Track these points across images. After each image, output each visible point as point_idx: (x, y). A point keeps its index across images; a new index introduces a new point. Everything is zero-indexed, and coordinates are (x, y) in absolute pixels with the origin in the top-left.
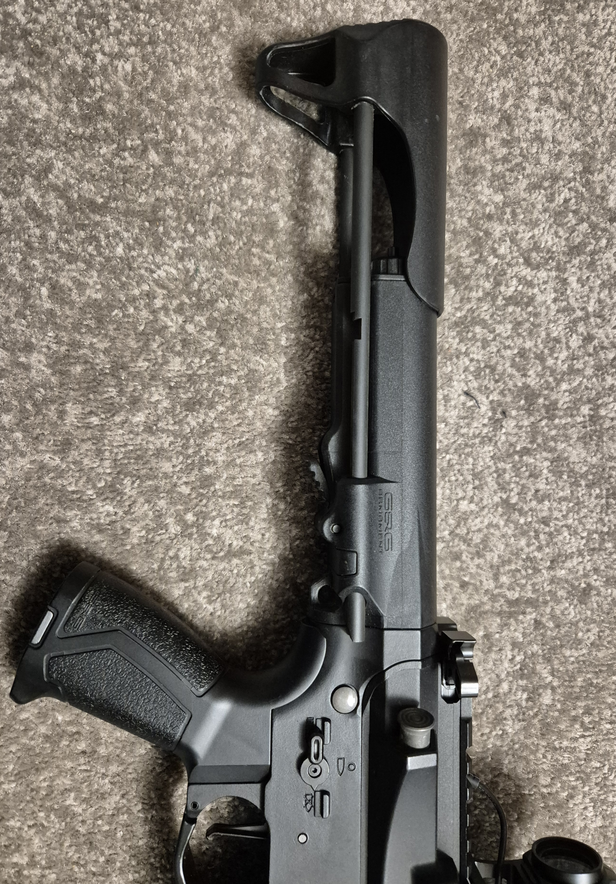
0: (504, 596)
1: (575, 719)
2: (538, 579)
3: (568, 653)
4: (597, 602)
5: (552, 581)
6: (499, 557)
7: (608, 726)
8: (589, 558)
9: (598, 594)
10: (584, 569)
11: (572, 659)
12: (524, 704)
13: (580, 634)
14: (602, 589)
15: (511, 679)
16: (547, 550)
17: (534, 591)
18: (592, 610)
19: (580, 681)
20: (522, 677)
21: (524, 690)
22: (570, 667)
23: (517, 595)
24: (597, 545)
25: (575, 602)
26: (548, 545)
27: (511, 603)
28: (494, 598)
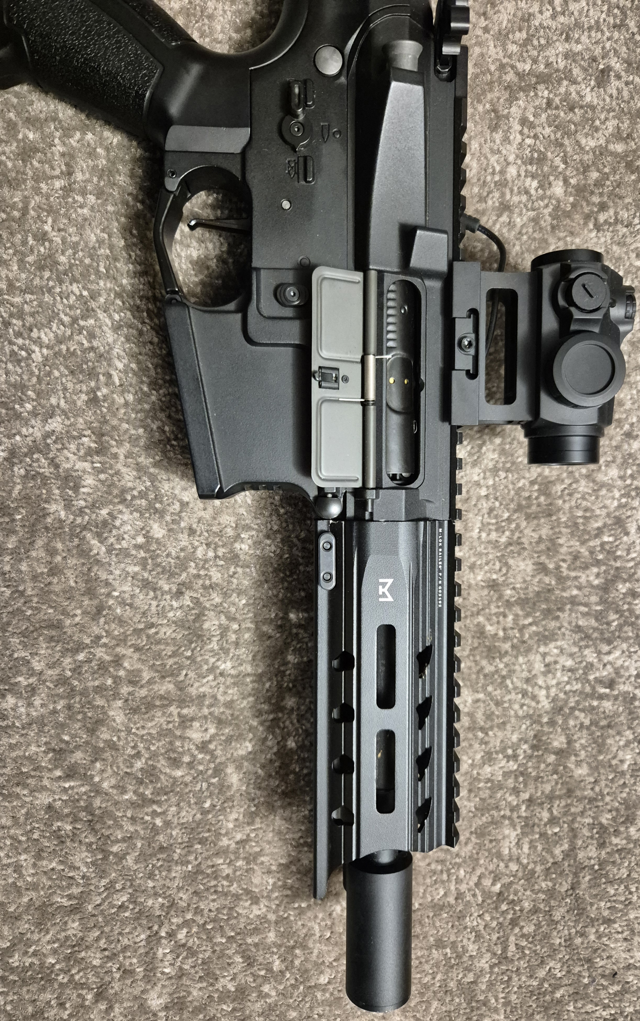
0: (513, 67)
1: (587, 217)
2: (550, 52)
3: (583, 141)
4: (618, 89)
5: (566, 56)
6: (509, 21)
7: (625, 230)
8: (607, 34)
9: (619, 77)
10: (603, 48)
11: (587, 148)
12: (533, 192)
13: (597, 123)
14: (623, 74)
15: (519, 162)
16: (561, 19)
17: (548, 65)
18: (611, 96)
19: (595, 175)
20: (531, 161)
21: (533, 177)
22: (586, 157)
23: (527, 67)
24: (618, 21)
25: (593, 83)
26: (563, 13)
27: (521, 76)
28: (502, 67)
